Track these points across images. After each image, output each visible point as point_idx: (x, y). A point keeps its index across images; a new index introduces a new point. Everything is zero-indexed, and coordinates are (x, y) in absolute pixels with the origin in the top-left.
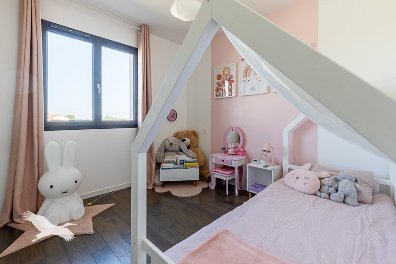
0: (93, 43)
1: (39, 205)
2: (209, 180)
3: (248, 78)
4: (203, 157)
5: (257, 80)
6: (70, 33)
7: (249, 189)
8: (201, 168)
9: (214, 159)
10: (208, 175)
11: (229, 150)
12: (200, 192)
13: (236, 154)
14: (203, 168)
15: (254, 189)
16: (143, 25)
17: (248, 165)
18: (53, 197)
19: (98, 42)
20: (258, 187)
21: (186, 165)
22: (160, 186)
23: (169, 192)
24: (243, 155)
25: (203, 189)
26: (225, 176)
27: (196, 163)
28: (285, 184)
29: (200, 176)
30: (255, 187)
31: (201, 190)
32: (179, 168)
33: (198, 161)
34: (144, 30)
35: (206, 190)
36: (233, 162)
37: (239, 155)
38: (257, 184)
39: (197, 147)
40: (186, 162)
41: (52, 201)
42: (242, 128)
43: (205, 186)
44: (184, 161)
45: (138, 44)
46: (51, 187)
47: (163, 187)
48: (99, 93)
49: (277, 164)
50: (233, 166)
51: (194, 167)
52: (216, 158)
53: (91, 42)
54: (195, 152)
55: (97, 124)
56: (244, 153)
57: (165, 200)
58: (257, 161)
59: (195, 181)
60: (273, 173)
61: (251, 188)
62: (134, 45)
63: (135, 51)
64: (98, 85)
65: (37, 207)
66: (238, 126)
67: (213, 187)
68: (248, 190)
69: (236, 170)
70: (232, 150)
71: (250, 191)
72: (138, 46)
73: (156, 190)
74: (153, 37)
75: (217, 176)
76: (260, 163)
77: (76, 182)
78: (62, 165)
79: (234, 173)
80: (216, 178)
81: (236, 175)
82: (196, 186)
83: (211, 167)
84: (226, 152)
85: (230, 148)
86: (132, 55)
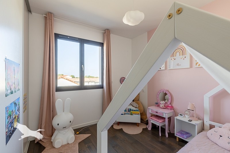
0: (80, 42)
1: (53, 132)
2: (147, 123)
3: (175, 58)
4: (143, 108)
5: (181, 58)
6: (68, 39)
7: (177, 135)
8: (142, 114)
9: (150, 110)
10: (146, 120)
11: (160, 105)
12: (141, 132)
13: (166, 107)
14: (143, 114)
15: (181, 135)
16: (106, 29)
17: (175, 118)
18: (59, 130)
19: (82, 42)
20: (184, 134)
21: (132, 112)
22: (116, 124)
23: (122, 129)
24: (171, 109)
25: (143, 129)
26: (159, 123)
27: (138, 112)
28: (209, 139)
29: (141, 119)
30: (181, 134)
31: (142, 130)
32: (127, 114)
33: (140, 110)
34: (107, 32)
35: (145, 130)
36: (164, 114)
37: (168, 109)
38: (182, 131)
39: (138, 100)
40: (132, 111)
41: (59, 132)
42: (170, 91)
43: (144, 126)
44: (130, 109)
45: (104, 41)
46: (58, 124)
47: (118, 125)
48: (83, 70)
49: (199, 119)
50: (164, 117)
51: (137, 114)
52: (152, 110)
53: (79, 42)
54: (137, 103)
55: (82, 87)
56: (172, 108)
57: (119, 135)
58: (182, 115)
59: (138, 123)
60: (196, 126)
61: (178, 134)
62: (101, 41)
63: (102, 45)
64: (83, 66)
65: (52, 133)
66: (167, 89)
67: (150, 129)
68: (175, 135)
69: (167, 120)
70: (163, 105)
71: (177, 136)
72: (103, 42)
73: (114, 127)
74: (112, 36)
75: (152, 121)
76: (185, 117)
77: (70, 122)
78: (64, 112)
79: (165, 121)
80: (152, 123)
81: (167, 123)
82: (138, 126)
83: (148, 115)
84: (159, 106)
85: (161, 104)
86: (101, 47)
